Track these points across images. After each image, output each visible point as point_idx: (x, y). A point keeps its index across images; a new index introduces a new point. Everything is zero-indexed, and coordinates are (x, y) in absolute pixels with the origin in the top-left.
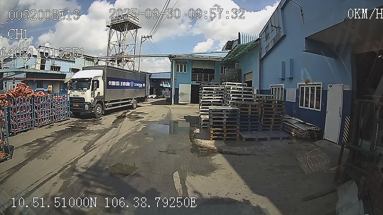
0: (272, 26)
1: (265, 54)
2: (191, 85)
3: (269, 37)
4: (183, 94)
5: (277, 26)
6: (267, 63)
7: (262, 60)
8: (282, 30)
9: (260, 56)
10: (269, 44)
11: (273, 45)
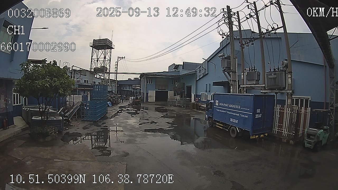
0: (203, 67)
1: (199, 79)
2: (156, 91)
3: (201, 71)
4: (150, 96)
5: (205, 68)
6: (199, 83)
7: (197, 81)
8: (207, 71)
9: (196, 80)
10: (200, 75)
11: (203, 76)
